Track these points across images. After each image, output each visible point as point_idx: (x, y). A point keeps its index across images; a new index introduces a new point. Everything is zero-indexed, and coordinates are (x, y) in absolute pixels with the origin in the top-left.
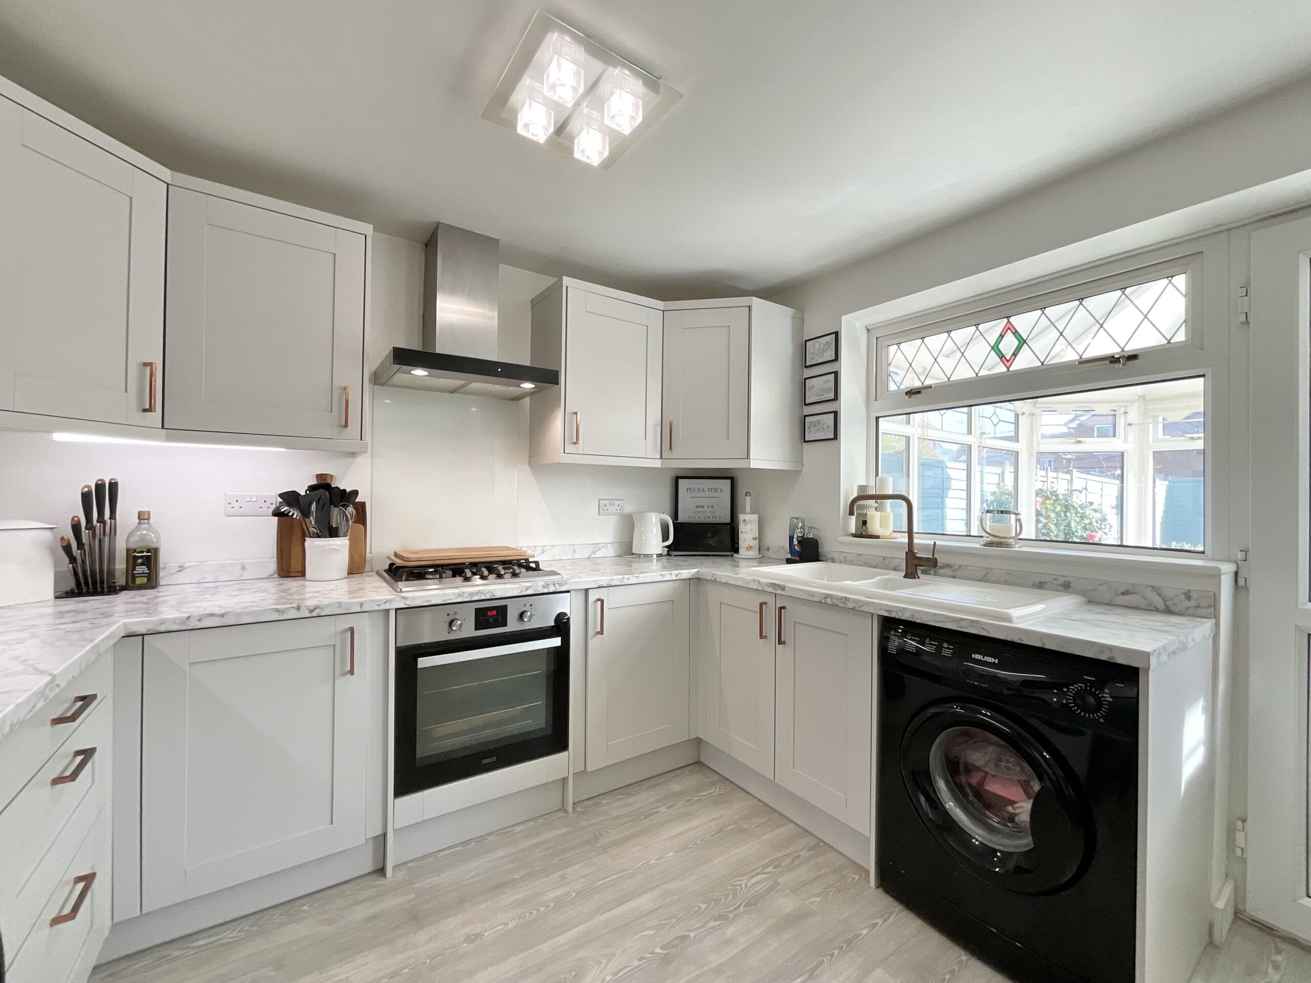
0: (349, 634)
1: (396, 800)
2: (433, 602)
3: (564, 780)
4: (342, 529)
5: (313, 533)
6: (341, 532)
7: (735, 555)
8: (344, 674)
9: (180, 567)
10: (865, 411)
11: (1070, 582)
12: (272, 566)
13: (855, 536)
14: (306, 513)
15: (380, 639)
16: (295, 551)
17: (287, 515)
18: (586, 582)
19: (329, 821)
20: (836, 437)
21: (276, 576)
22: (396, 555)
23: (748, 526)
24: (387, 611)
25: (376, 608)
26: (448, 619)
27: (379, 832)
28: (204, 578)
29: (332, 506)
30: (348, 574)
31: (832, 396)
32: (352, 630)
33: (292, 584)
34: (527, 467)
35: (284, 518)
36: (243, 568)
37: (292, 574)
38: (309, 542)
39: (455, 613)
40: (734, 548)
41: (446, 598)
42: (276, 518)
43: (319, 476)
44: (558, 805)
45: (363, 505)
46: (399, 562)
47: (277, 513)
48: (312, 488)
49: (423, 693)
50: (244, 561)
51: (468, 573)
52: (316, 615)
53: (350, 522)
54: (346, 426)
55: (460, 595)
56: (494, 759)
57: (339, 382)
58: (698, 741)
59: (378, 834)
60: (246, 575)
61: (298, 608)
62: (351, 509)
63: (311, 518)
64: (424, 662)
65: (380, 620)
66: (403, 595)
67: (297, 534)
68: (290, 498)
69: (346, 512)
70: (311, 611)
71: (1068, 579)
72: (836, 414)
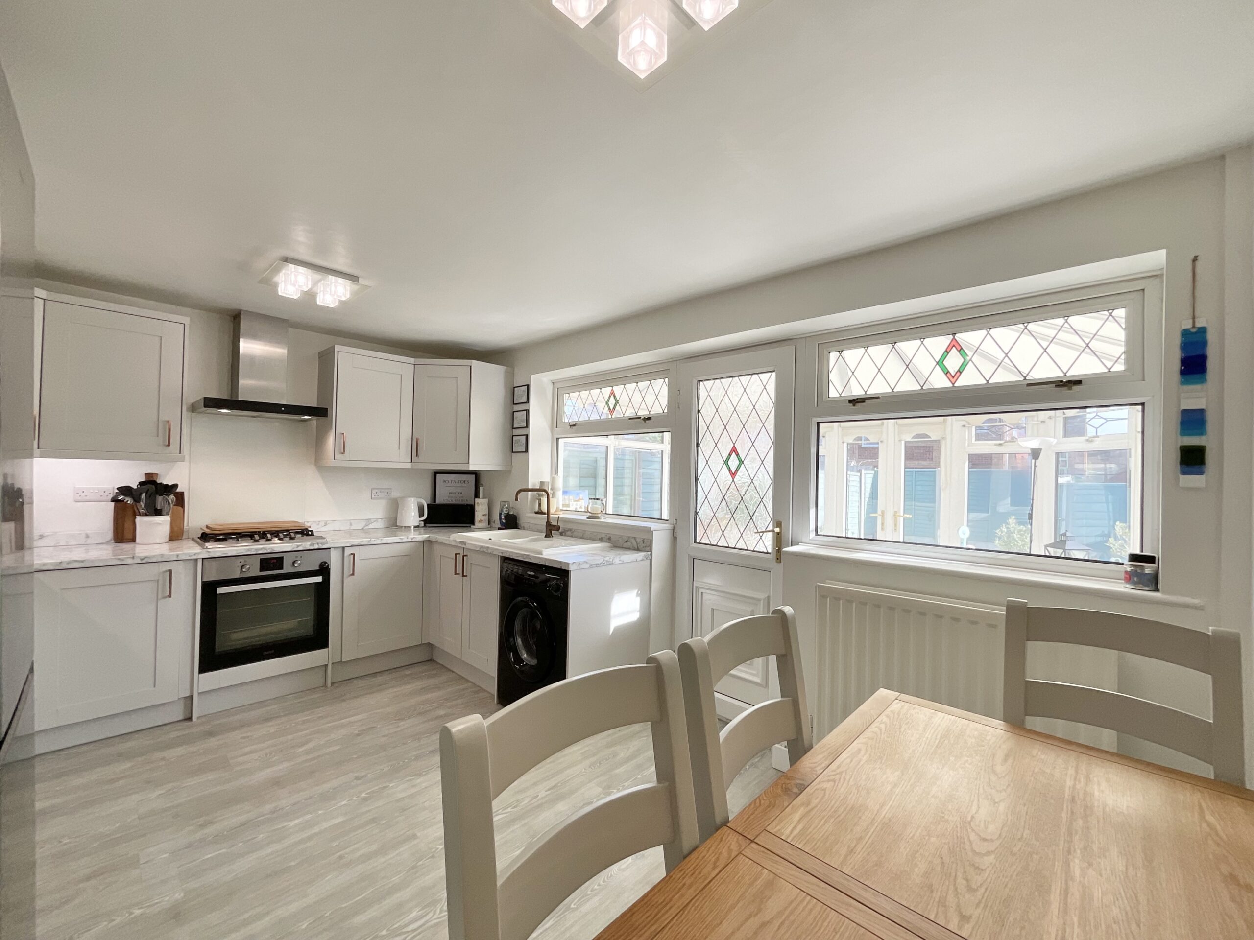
0: (168, 573)
1: (200, 675)
2: (229, 555)
3: (326, 666)
4: (166, 509)
5: (143, 513)
6: (164, 512)
7: (472, 527)
8: (165, 597)
9: (40, 535)
10: (551, 434)
12: (110, 535)
13: (536, 513)
14: (137, 500)
15: (190, 578)
16: (128, 525)
17: (123, 501)
18: (342, 543)
19: (152, 685)
20: (527, 451)
21: (113, 542)
22: (207, 527)
23: (480, 506)
24: (197, 559)
25: (189, 558)
26: (241, 565)
27: (188, 694)
28: (59, 543)
29: (157, 496)
30: (169, 540)
31: (524, 425)
32: (170, 571)
33: (126, 546)
34: (313, 467)
35: (119, 504)
36: (87, 536)
37: (125, 541)
38: (139, 519)
39: (245, 561)
40: (472, 522)
41: (239, 552)
42: (113, 504)
43: (147, 475)
44: (322, 684)
45: (182, 494)
46: (208, 531)
47: (114, 500)
48: (141, 484)
49: (222, 612)
50: (88, 532)
51: (257, 537)
52: (145, 562)
53: (171, 506)
54: (169, 445)
55: (248, 550)
56: (273, 651)
57: (164, 417)
58: (430, 646)
59: (187, 695)
60: (89, 541)
61: (133, 558)
62: (172, 497)
63: (141, 503)
64: (221, 590)
65: (191, 565)
66: (209, 550)
67: (130, 512)
68: (125, 490)
69: (169, 499)
70: (142, 559)
72: (527, 436)
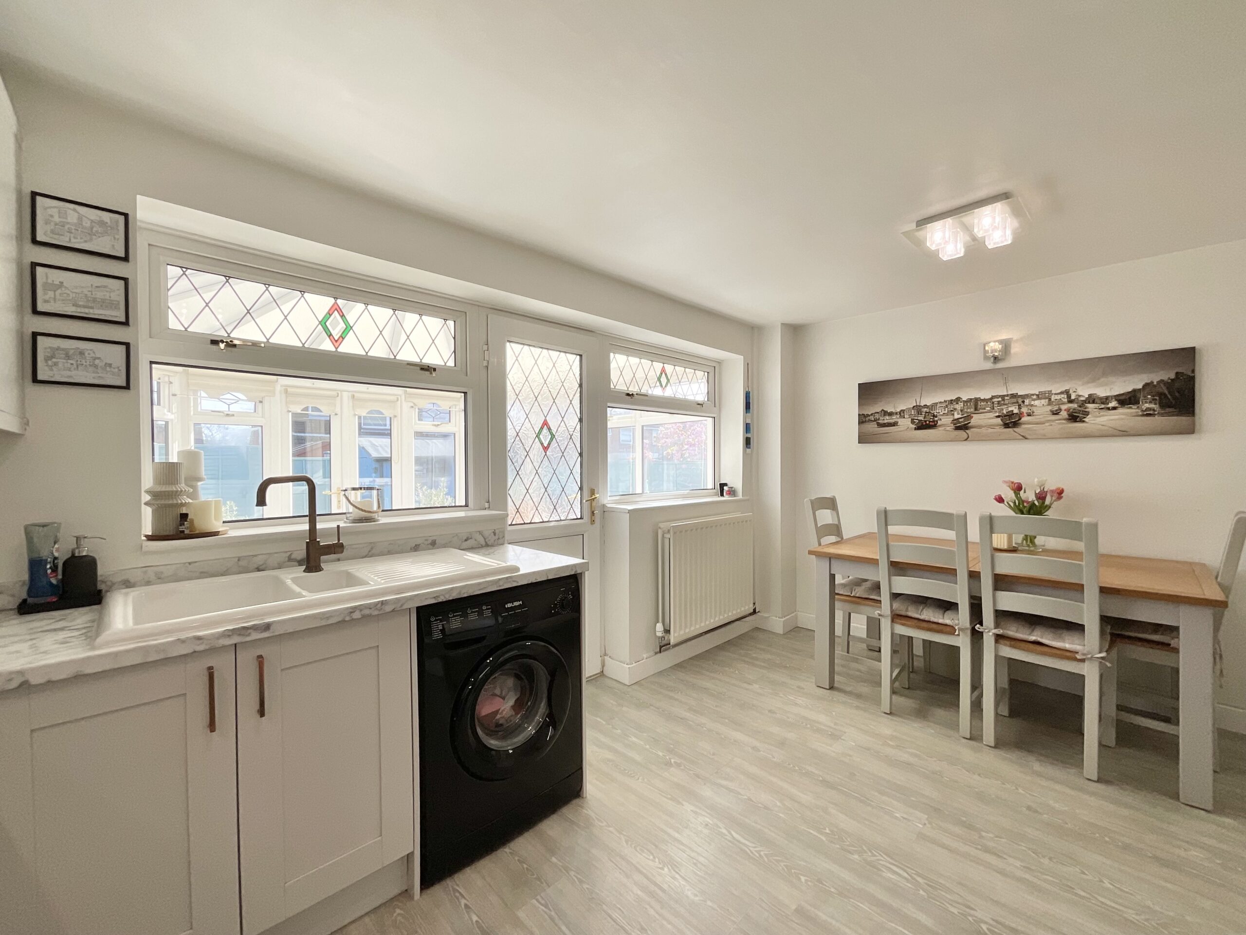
11: (435, 540)
20: (129, 385)
31: (121, 316)
71: (434, 538)
72: (128, 348)
